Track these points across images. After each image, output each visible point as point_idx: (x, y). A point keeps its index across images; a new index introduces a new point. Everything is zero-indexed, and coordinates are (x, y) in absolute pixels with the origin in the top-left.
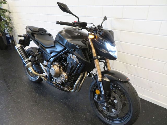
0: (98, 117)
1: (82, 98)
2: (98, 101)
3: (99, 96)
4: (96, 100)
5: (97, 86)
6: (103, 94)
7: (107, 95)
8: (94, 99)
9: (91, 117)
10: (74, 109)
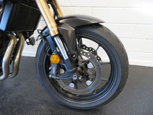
0: (62, 105)
1: (27, 86)
2: (58, 77)
3: (59, 66)
4: (54, 77)
5: (50, 50)
6: (67, 60)
7: (74, 58)
8: (50, 76)
9: (50, 110)
10: (14, 110)
